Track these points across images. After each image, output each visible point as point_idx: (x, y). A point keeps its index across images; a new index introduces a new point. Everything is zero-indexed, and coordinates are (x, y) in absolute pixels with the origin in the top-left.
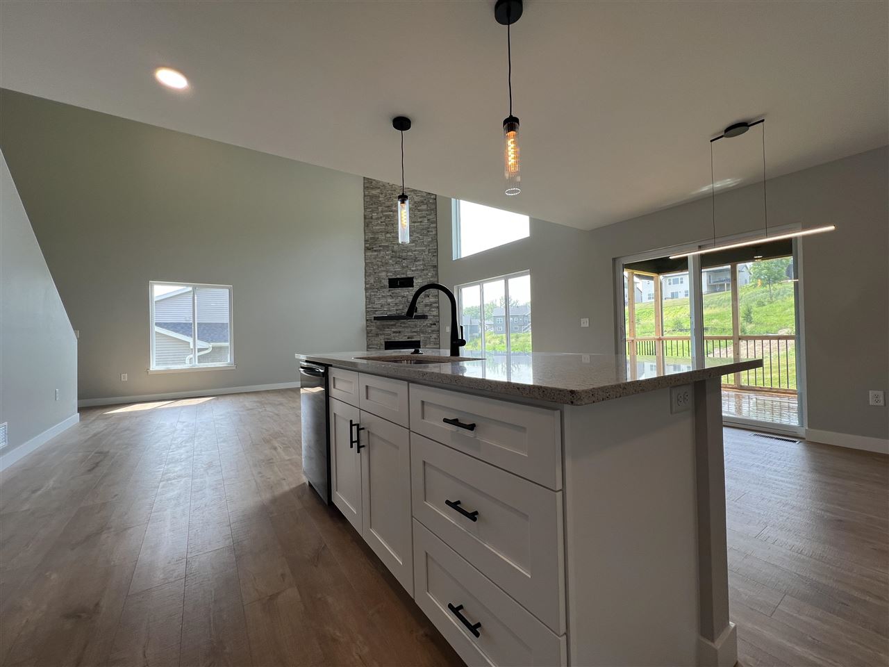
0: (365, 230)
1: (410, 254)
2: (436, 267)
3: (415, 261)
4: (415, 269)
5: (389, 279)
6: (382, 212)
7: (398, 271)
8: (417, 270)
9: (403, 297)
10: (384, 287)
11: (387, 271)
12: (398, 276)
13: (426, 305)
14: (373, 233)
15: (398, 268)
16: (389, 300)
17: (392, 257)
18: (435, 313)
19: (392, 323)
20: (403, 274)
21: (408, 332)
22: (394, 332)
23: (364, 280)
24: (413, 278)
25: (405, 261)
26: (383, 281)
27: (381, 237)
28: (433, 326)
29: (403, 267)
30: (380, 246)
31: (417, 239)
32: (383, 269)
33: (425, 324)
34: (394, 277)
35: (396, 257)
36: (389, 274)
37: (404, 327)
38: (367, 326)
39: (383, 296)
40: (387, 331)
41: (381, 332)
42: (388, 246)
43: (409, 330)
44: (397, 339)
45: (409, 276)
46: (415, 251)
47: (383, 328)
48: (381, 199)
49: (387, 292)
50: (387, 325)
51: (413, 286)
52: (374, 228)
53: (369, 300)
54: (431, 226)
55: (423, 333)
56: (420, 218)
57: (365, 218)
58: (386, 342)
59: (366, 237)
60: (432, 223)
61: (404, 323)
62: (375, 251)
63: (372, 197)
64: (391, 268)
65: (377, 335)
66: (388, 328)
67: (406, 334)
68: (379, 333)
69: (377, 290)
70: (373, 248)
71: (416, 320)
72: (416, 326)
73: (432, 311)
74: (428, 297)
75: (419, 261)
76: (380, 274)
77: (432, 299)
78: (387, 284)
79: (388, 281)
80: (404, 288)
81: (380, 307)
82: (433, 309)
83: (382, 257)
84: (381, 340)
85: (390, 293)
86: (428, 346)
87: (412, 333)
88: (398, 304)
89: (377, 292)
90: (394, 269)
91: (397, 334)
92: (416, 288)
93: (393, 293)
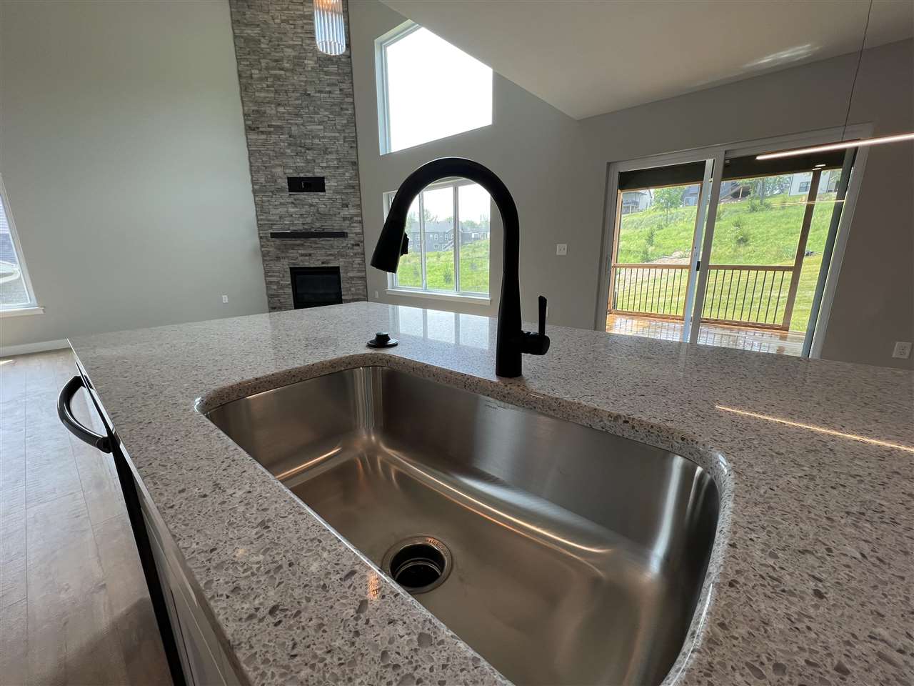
0: (242, 97)
1: (317, 141)
2: (355, 164)
3: (325, 153)
4: (325, 165)
5: (288, 178)
6: (267, 68)
7: (300, 167)
8: (328, 167)
9: (311, 205)
10: (281, 190)
11: (285, 167)
12: (302, 175)
13: (345, 219)
14: (256, 102)
15: (300, 163)
16: (292, 210)
17: (290, 144)
18: (358, 230)
19: (298, 242)
20: (308, 171)
21: (321, 255)
22: (302, 255)
23: (250, 177)
24: (323, 178)
25: (310, 152)
26: (279, 180)
27: (271, 110)
28: (355, 247)
29: (308, 162)
30: (269, 126)
31: (326, 119)
32: (277, 163)
33: (344, 245)
34: (295, 175)
35: (295, 144)
36: (287, 171)
37: (316, 248)
38: (262, 246)
39: (282, 204)
40: (292, 253)
41: (283, 255)
42: (281, 127)
43: (323, 252)
44: (307, 265)
45: (318, 175)
46: (324, 137)
47: (285, 249)
48: (263, 46)
49: (286, 197)
50: (291, 245)
51: (324, 190)
52: (257, 94)
53: (260, 208)
54: (347, 100)
55: (342, 256)
56: (328, 85)
57: (240, 76)
58: (291, 268)
59: (246, 108)
60: (347, 95)
61: (316, 243)
62: (262, 132)
63: (248, 40)
64: (290, 162)
65: (278, 258)
66: (293, 249)
67: (318, 258)
68: (280, 255)
69: (271, 194)
70: (258, 128)
71: (332, 239)
72: (332, 247)
73: (353, 227)
74: (347, 206)
75: (330, 153)
76: (273, 170)
77: (353, 211)
78: (285, 185)
79: (286, 181)
80: (312, 193)
81: (278, 219)
82: (355, 224)
83: (274, 143)
84: (285, 265)
85: (291, 200)
86: (351, 274)
87: (327, 256)
88: (305, 216)
89: (272, 197)
90: (295, 163)
91: (307, 258)
92: (328, 193)
93: (295, 200)
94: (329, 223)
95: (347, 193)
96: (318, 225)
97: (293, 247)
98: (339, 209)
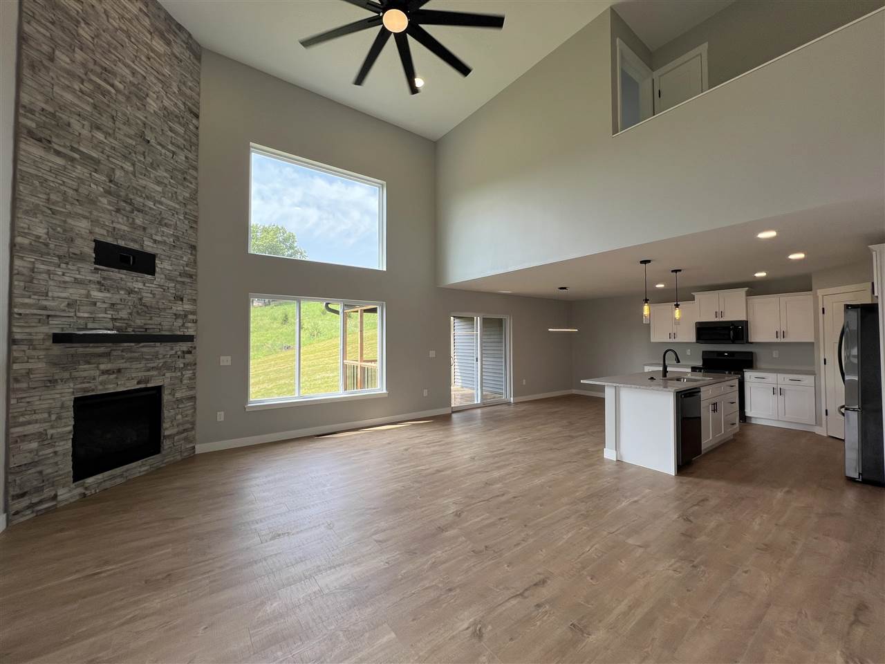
1: (151, 204)
2: (193, 248)
4: (158, 239)
5: (97, 242)
6: (86, 67)
7: (123, 233)
8: (163, 243)
9: (130, 292)
10: (81, 258)
11: (95, 222)
12: (122, 243)
13: (177, 316)
15: (121, 224)
16: (96, 294)
17: (107, 192)
19: (102, 349)
20: (134, 241)
21: (138, 370)
22: (104, 372)
24: (155, 256)
25: (139, 215)
26: (78, 242)
29: (133, 225)
30: (73, 149)
31: (165, 181)
32: (80, 212)
33: (174, 352)
34: (110, 240)
35: (117, 195)
36: (97, 230)
37: (131, 360)
38: (11, 361)
39: (76, 281)
40: (86, 370)
41: (66, 375)
42: (95, 161)
43: (142, 365)
44: (111, 388)
45: (149, 250)
47: (72, 362)
48: (82, 32)
49: (87, 271)
50: (85, 355)
52: (57, 89)
53: (21, 280)
54: (190, 171)
55: (169, 369)
56: (172, 144)
57: (22, 39)
58: (77, 400)
60: (191, 166)
61: (131, 351)
62: (58, 153)
64: (106, 219)
65: (51, 382)
66: (89, 363)
67: (133, 375)
68: (56, 377)
69: (56, 260)
70: (49, 142)
71: (158, 344)
72: (156, 356)
73: (187, 328)
74: (182, 300)
75: (166, 225)
76: (70, 221)
77: (188, 307)
78: (89, 250)
79: (93, 244)
80: (135, 274)
81: (63, 306)
82: (190, 325)
83: (79, 178)
84: (66, 395)
85: (96, 277)
86: (178, 395)
87: (149, 370)
88: (119, 307)
89: (59, 266)
90: (113, 222)
91: (112, 377)
92: (159, 278)
93: (104, 279)
94: (156, 320)
95: (183, 283)
96: (139, 322)
97: (88, 359)
98: (170, 301)
